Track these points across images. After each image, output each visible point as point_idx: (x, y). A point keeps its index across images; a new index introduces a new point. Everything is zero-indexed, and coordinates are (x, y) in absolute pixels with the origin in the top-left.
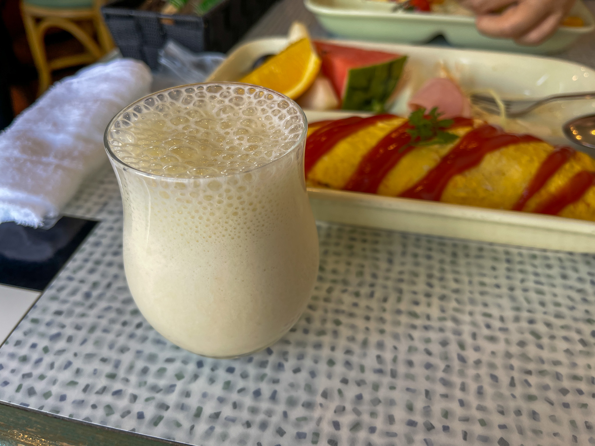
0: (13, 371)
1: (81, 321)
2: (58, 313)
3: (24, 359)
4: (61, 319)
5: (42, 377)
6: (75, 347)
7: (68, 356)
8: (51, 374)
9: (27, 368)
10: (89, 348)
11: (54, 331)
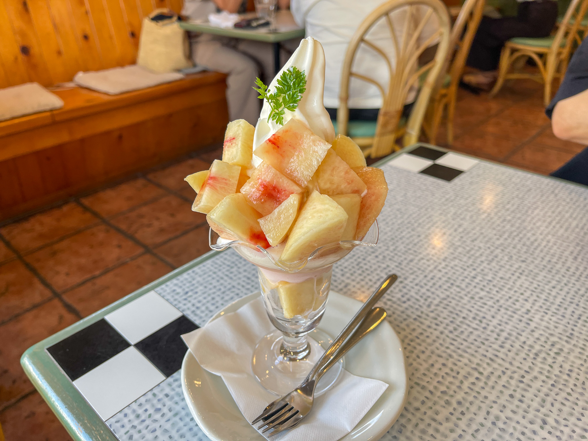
0: (130, 421)
1: (173, 406)
2: (167, 395)
3: (138, 416)
4: (166, 400)
5: (140, 432)
6: (162, 421)
7: (156, 425)
8: (144, 432)
9: (136, 423)
10: (168, 426)
11: (159, 406)
